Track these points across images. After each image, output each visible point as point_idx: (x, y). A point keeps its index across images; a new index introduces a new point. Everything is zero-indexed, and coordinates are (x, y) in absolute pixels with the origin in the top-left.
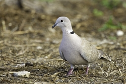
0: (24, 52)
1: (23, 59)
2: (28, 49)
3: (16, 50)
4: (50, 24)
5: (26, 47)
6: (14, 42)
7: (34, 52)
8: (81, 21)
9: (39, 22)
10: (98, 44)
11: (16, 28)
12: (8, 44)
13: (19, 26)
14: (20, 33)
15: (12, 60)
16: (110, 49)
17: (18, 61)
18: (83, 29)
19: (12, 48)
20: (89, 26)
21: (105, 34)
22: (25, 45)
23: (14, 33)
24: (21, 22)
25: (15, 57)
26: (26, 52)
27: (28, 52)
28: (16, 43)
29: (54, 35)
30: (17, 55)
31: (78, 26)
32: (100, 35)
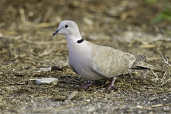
0: (50, 51)
1: (48, 61)
2: (55, 47)
3: (39, 49)
4: (86, 14)
5: (53, 44)
6: (36, 37)
7: (64, 51)
8: (127, 9)
9: (71, 11)
10: (151, 41)
11: (39, 19)
12: (28, 41)
13: (43, 16)
14: (44, 25)
15: (34, 63)
16: (167, 47)
17: (41, 64)
18: (130, 20)
19: (34, 46)
20: (138, 17)
21: (160, 28)
22: (50, 42)
23: (37, 25)
24: (46, 11)
25: (37, 58)
26: (53, 51)
27: (56, 52)
28: (39, 40)
29: (91, 28)
30: (41, 55)
31: (124, 16)
32: (154, 29)
